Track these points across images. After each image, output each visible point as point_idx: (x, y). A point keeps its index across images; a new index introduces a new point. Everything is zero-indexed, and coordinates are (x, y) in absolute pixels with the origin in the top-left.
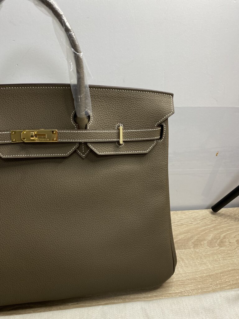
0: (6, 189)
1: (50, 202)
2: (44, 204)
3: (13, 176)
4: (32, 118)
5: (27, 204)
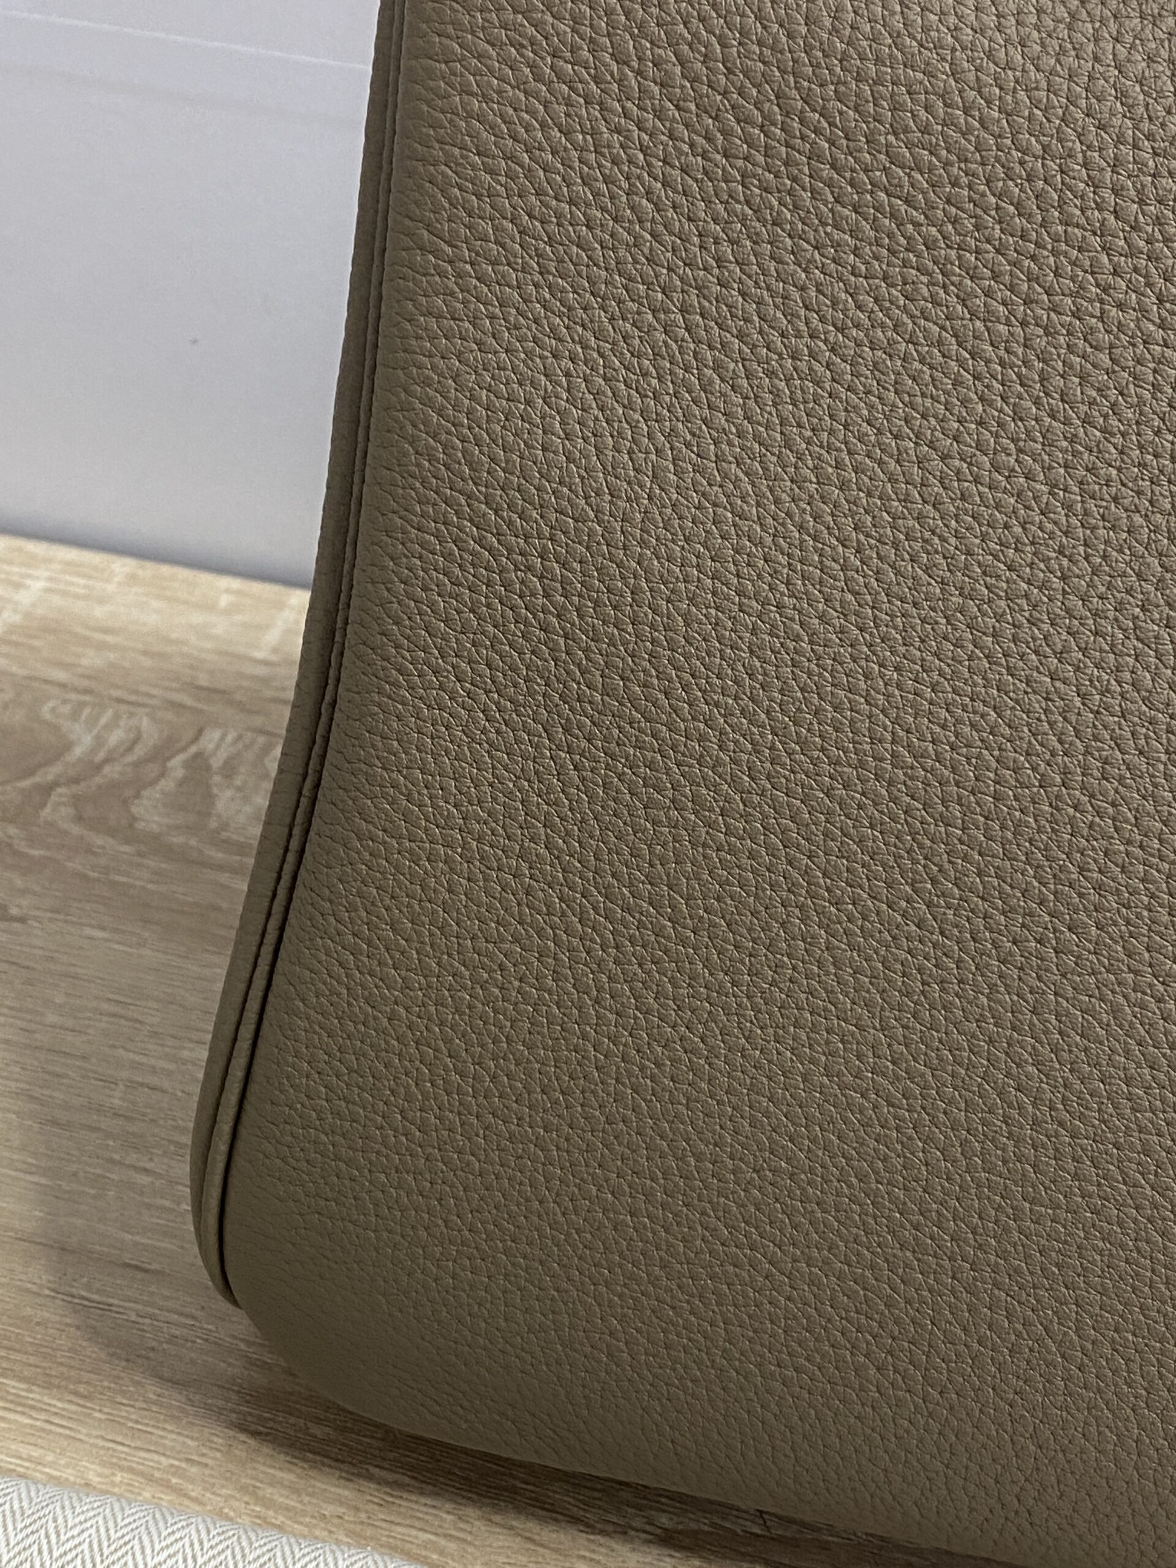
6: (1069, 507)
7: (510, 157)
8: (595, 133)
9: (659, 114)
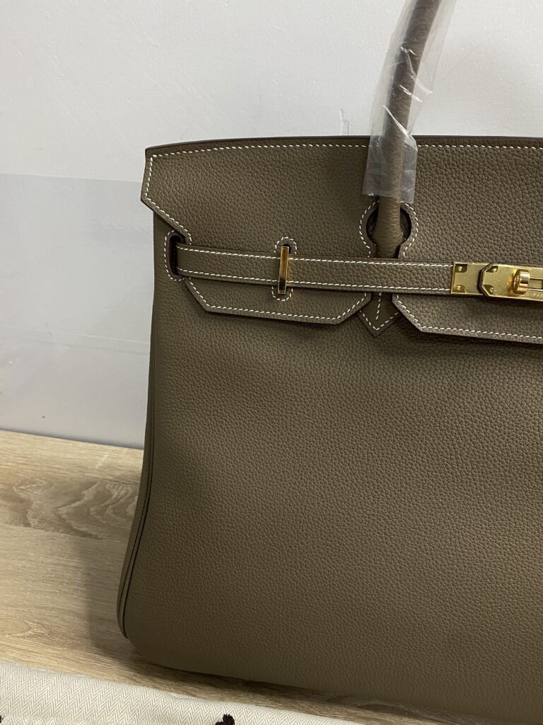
0: (407, 410)
1: (520, 466)
2: (503, 467)
3: (429, 382)
4: (511, 232)
5: (457, 458)
6: (293, 452)
7: (177, 387)
8: (193, 382)
9: (206, 378)
